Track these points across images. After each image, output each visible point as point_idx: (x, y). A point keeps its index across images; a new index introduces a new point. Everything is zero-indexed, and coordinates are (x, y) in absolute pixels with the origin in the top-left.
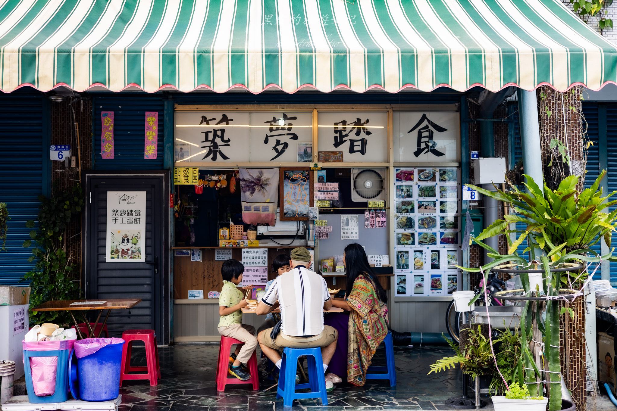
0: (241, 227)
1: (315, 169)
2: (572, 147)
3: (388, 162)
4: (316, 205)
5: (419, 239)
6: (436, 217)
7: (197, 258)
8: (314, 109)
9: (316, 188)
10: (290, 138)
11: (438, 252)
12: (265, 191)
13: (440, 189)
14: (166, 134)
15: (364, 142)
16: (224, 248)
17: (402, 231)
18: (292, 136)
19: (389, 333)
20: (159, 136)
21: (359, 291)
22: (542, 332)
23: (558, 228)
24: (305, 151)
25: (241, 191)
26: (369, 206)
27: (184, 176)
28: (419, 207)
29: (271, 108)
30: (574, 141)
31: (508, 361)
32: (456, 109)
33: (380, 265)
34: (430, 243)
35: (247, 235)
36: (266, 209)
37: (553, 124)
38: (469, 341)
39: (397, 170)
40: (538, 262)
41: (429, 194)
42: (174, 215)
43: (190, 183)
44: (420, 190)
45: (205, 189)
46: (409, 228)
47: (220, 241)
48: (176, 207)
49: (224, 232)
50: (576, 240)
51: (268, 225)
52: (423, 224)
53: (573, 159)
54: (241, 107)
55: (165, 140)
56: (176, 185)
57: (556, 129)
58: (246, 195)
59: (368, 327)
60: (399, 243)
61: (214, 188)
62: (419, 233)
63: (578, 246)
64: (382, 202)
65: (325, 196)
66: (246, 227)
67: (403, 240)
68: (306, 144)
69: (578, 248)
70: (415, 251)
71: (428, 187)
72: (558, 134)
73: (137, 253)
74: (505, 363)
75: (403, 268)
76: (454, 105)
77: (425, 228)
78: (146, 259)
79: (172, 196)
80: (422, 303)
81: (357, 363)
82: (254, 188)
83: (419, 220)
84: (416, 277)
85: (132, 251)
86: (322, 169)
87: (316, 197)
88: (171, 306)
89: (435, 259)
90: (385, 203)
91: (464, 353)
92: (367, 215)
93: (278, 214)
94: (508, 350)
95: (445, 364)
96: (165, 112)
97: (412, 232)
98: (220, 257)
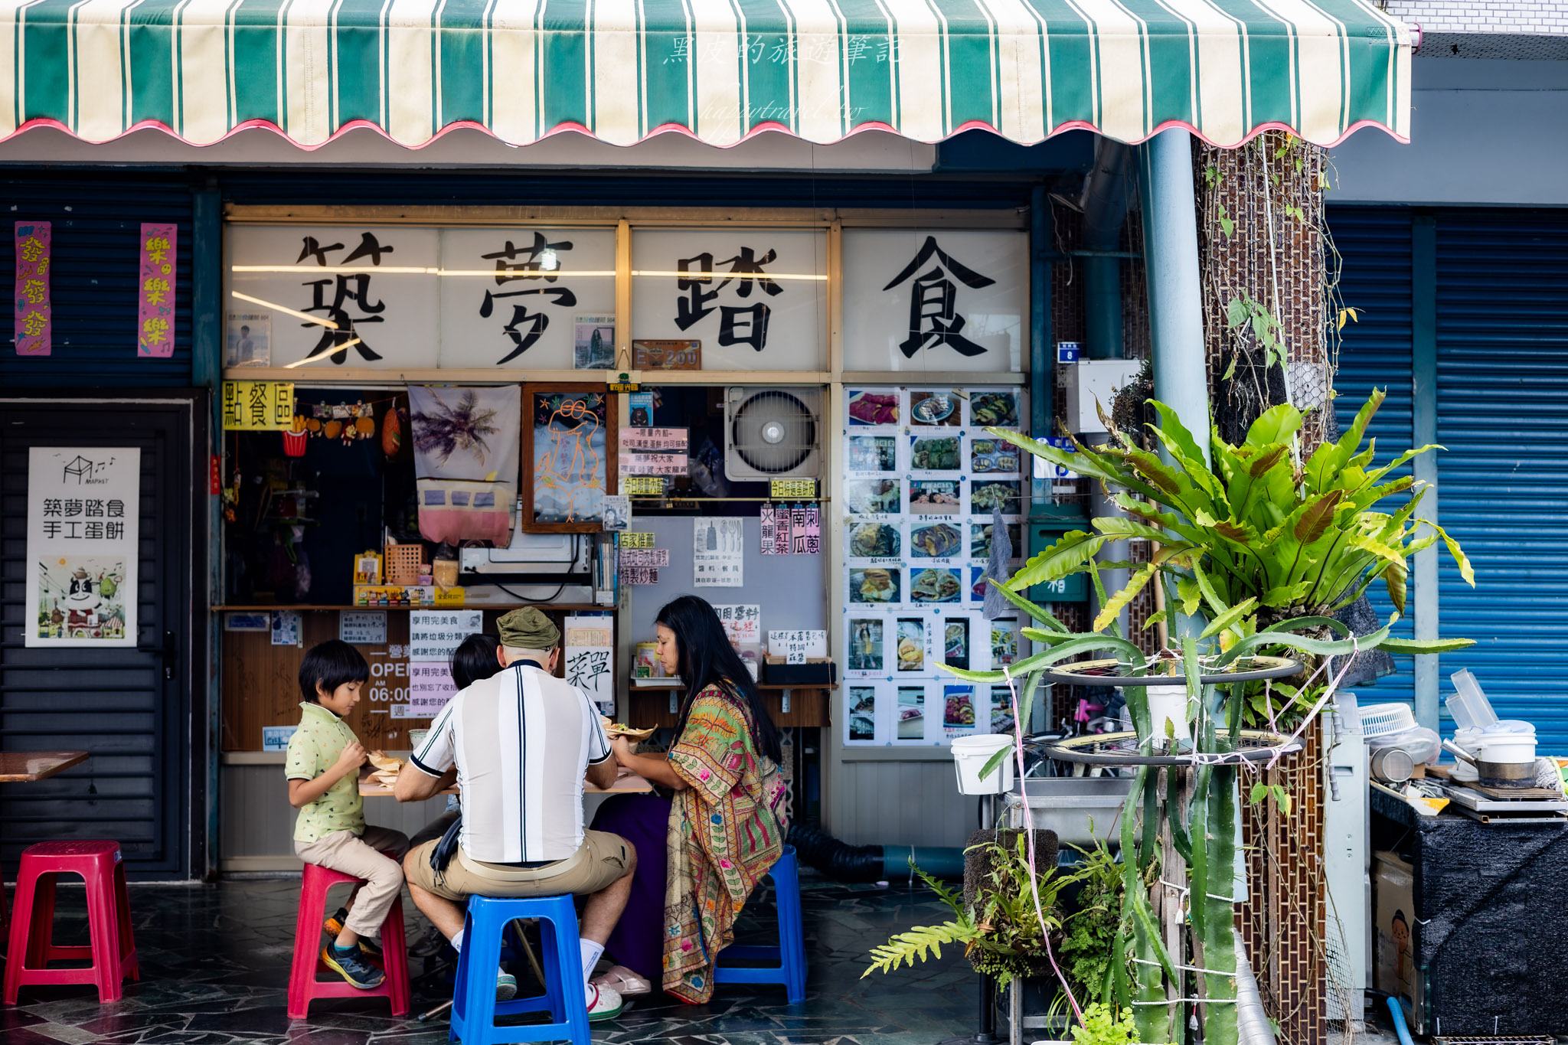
0: (417, 550)
1: (621, 388)
2: (1293, 326)
3: (827, 370)
4: (626, 488)
5: (913, 586)
6: (959, 525)
7: (289, 636)
8: (622, 222)
9: (625, 442)
10: (555, 302)
11: (966, 622)
12: (484, 450)
13: (973, 446)
14: (200, 286)
15: (760, 313)
16: (366, 609)
17: (865, 563)
18: (558, 296)
19: (786, 852)
20: (178, 291)
21: (704, 731)
22: (1186, 857)
23: (1245, 556)
24: (596, 338)
25: (416, 448)
26: (773, 493)
27: (253, 407)
28: (914, 498)
29: (500, 217)
30: (1301, 306)
31: (1100, 936)
32: (1018, 222)
33: (801, 660)
34: (943, 598)
35: (431, 573)
36: (486, 501)
37: (1242, 259)
38: (991, 878)
39: (852, 394)
40: (1175, 655)
41: (940, 460)
42: (223, 515)
43: (271, 426)
44: (917, 451)
45: (313, 442)
46: (885, 554)
47: (356, 589)
48: (229, 494)
49: (366, 563)
50: (1294, 592)
51: (489, 544)
52: (922, 544)
53: (1298, 359)
54: (414, 212)
55: (195, 305)
56: (228, 432)
57: (1250, 272)
58: (428, 460)
59: (724, 834)
60: (856, 595)
61: (337, 440)
62: (912, 570)
63: (1303, 609)
64: (810, 481)
65: (650, 463)
66: (431, 551)
67: (868, 590)
68: (598, 320)
69: (1304, 615)
70: (900, 620)
71: (938, 441)
72: (1256, 288)
73: (114, 623)
74: (1090, 942)
75: (866, 667)
76: (1013, 212)
77: (930, 555)
78: (139, 638)
79: (215, 461)
80: (918, 766)
81: (692, 933)
82: (452, 440)
83: (913, 533)
84: (903, 692)
85: (100, 616)
86: (642, 389)
87: (625, 468)
88: (212, 771)
89: (956, 643)
90: (818, 485)
91: (972, 915)
92: (767, 518)
93: (519, 514)
94: (1100, 907)
95: (914, 947)
96: (197, 225)
97: (893, 566)
98: (354, 634)
